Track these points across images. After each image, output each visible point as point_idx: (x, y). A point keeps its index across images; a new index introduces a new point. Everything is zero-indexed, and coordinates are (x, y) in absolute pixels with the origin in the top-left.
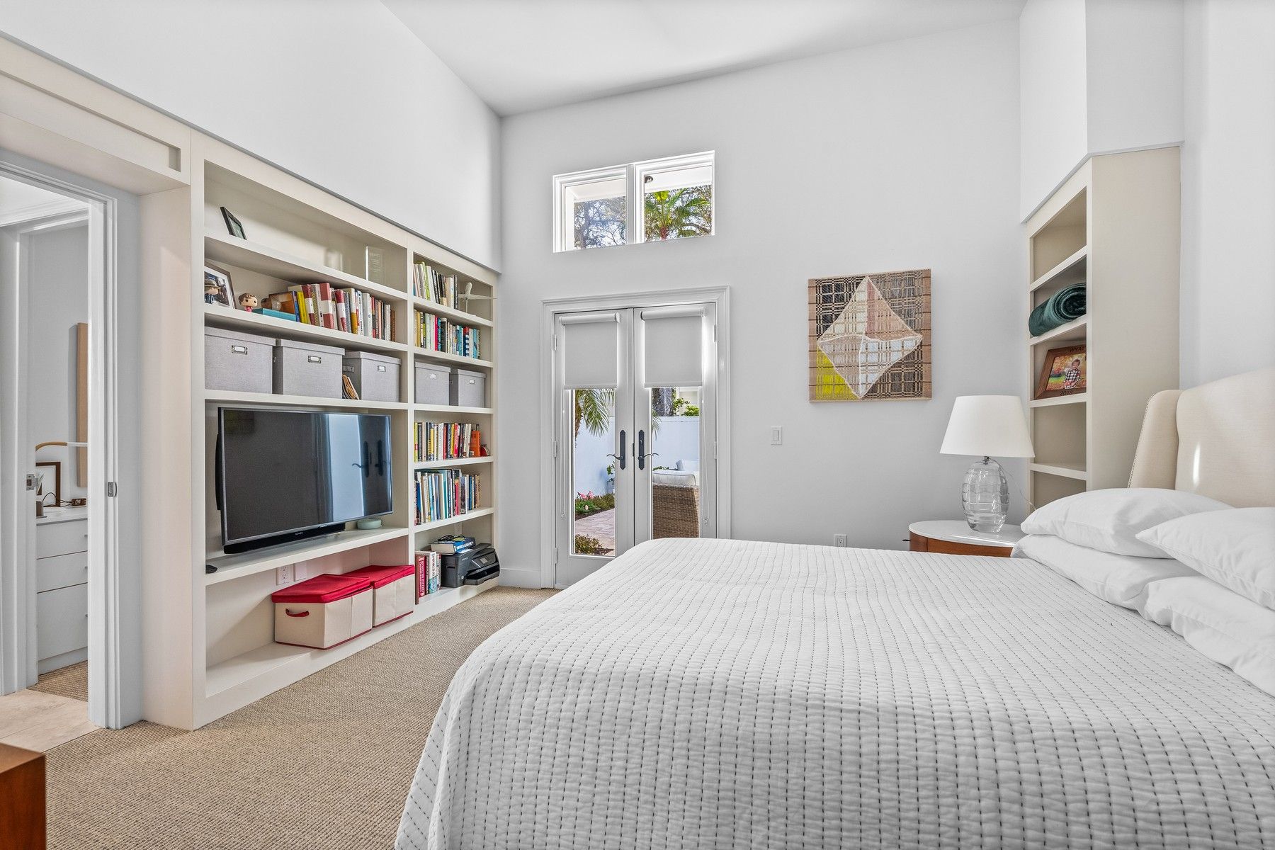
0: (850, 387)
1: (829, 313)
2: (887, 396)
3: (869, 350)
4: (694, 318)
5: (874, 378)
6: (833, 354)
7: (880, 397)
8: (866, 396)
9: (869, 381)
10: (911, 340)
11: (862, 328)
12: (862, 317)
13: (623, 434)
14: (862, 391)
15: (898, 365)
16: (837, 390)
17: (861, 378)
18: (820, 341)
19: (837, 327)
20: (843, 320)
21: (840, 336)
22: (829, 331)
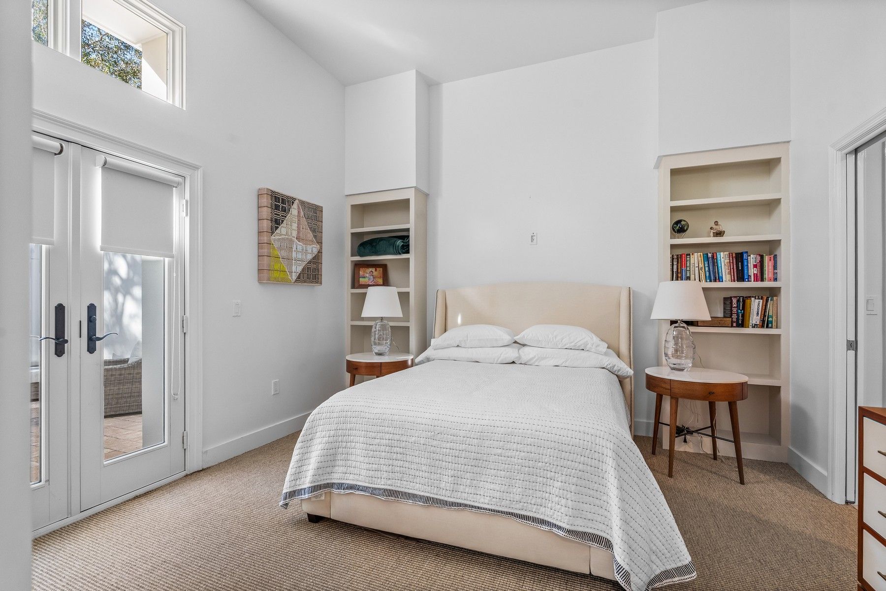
0: (288, 273)
1: (278, 217)
2: (305, 282)
3: (298, 250)
4: (167, 185)
5: (300, 269)
6: (280, 248)
7: (302, 282)
8: (296, 281)
9: (298, 271)
10: (315, 248)
11: (295, 234)
12: (295, 226)
13: (60, 310)
14: (294, 277)
15: (310, 262)
16: (282, 275)
17: (294, 268)
18: (273, 237)
19: (282, 229)
20: (285, 225)
21: (284, 237)
22: (278, 231)
